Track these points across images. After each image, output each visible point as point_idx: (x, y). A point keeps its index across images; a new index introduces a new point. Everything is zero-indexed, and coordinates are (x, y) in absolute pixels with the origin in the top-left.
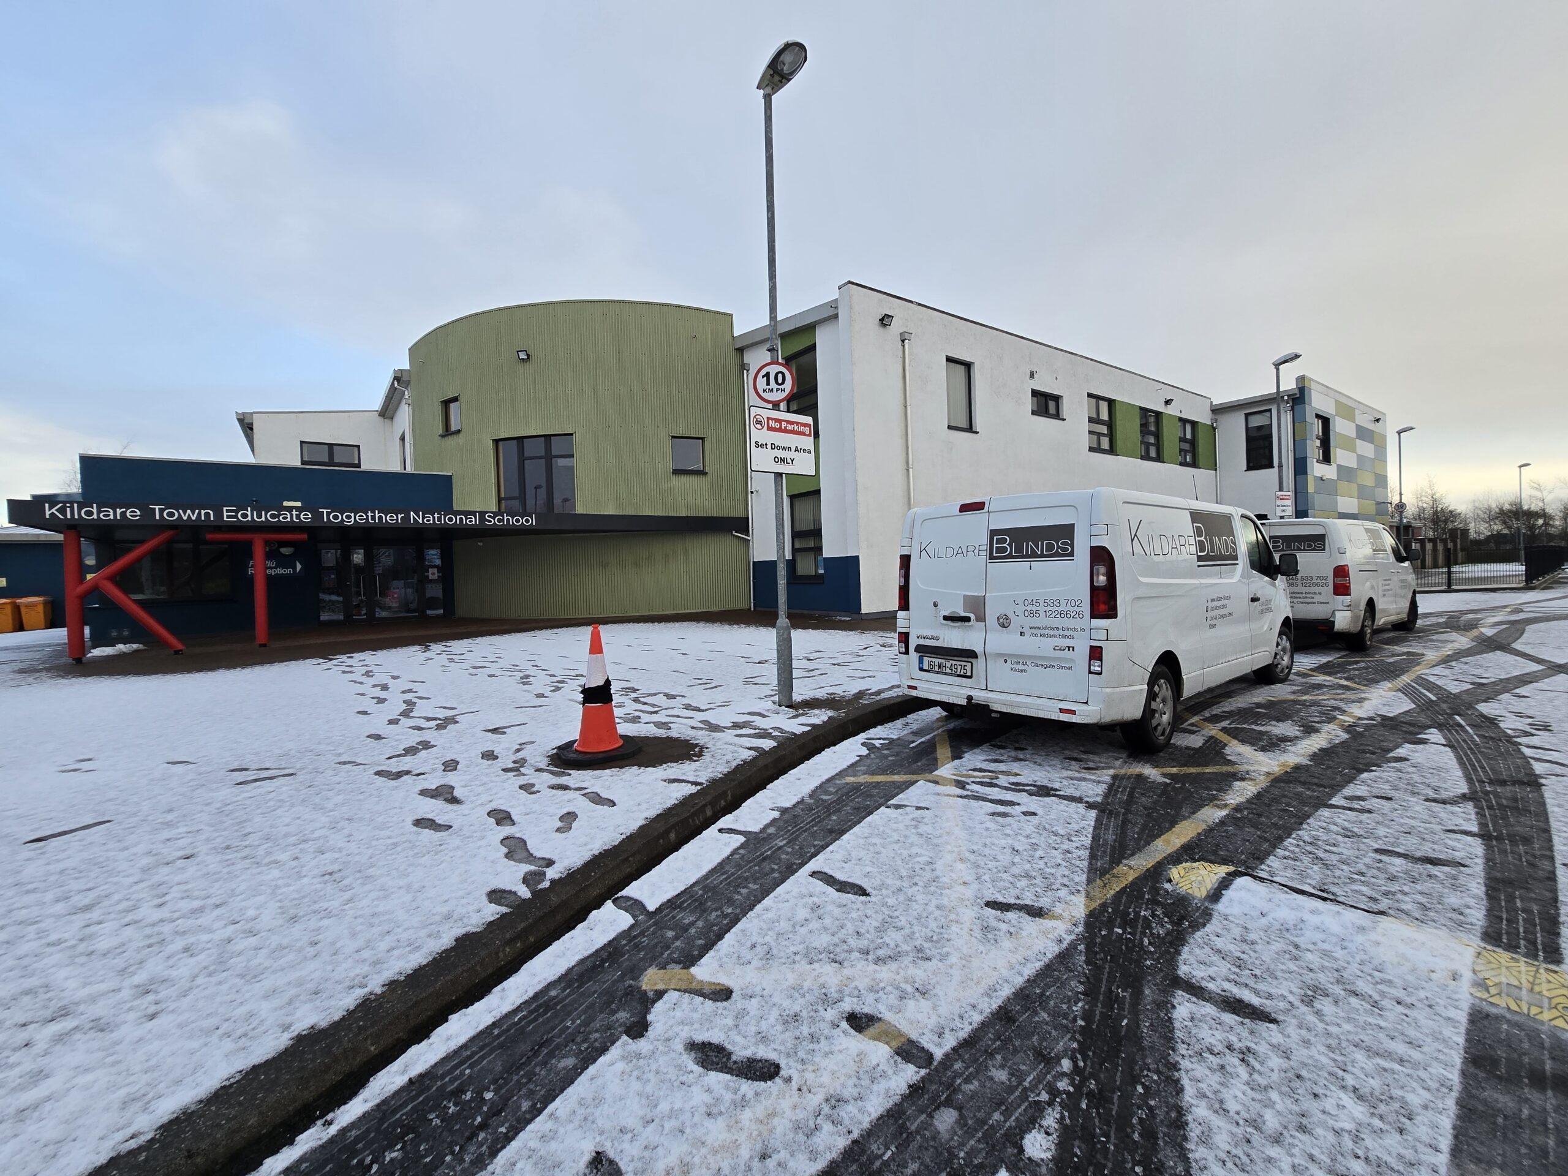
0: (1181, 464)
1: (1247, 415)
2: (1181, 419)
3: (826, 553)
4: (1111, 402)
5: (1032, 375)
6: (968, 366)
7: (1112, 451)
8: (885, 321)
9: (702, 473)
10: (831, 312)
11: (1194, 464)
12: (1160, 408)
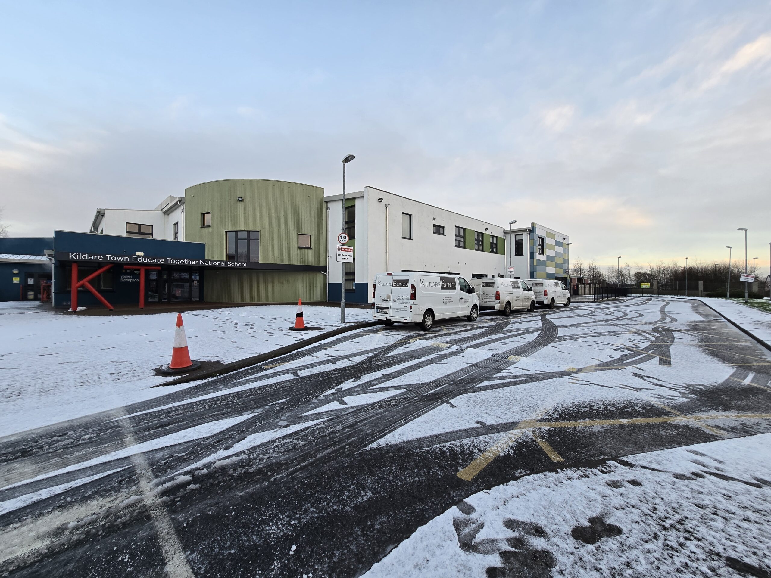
0: (491, 252)
1: (516, 235)
2: (491, 235)
3: (357, 281)
4: (464, 229)
5: (434, 219)
6: (410, 216)
7: (464, 247)
8: (380, 200)
9: (310, 248)
10: (362, 195)
11: (496, 253)
12: (483, 231)
